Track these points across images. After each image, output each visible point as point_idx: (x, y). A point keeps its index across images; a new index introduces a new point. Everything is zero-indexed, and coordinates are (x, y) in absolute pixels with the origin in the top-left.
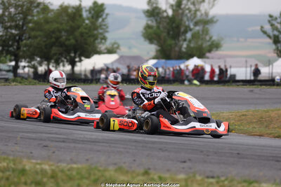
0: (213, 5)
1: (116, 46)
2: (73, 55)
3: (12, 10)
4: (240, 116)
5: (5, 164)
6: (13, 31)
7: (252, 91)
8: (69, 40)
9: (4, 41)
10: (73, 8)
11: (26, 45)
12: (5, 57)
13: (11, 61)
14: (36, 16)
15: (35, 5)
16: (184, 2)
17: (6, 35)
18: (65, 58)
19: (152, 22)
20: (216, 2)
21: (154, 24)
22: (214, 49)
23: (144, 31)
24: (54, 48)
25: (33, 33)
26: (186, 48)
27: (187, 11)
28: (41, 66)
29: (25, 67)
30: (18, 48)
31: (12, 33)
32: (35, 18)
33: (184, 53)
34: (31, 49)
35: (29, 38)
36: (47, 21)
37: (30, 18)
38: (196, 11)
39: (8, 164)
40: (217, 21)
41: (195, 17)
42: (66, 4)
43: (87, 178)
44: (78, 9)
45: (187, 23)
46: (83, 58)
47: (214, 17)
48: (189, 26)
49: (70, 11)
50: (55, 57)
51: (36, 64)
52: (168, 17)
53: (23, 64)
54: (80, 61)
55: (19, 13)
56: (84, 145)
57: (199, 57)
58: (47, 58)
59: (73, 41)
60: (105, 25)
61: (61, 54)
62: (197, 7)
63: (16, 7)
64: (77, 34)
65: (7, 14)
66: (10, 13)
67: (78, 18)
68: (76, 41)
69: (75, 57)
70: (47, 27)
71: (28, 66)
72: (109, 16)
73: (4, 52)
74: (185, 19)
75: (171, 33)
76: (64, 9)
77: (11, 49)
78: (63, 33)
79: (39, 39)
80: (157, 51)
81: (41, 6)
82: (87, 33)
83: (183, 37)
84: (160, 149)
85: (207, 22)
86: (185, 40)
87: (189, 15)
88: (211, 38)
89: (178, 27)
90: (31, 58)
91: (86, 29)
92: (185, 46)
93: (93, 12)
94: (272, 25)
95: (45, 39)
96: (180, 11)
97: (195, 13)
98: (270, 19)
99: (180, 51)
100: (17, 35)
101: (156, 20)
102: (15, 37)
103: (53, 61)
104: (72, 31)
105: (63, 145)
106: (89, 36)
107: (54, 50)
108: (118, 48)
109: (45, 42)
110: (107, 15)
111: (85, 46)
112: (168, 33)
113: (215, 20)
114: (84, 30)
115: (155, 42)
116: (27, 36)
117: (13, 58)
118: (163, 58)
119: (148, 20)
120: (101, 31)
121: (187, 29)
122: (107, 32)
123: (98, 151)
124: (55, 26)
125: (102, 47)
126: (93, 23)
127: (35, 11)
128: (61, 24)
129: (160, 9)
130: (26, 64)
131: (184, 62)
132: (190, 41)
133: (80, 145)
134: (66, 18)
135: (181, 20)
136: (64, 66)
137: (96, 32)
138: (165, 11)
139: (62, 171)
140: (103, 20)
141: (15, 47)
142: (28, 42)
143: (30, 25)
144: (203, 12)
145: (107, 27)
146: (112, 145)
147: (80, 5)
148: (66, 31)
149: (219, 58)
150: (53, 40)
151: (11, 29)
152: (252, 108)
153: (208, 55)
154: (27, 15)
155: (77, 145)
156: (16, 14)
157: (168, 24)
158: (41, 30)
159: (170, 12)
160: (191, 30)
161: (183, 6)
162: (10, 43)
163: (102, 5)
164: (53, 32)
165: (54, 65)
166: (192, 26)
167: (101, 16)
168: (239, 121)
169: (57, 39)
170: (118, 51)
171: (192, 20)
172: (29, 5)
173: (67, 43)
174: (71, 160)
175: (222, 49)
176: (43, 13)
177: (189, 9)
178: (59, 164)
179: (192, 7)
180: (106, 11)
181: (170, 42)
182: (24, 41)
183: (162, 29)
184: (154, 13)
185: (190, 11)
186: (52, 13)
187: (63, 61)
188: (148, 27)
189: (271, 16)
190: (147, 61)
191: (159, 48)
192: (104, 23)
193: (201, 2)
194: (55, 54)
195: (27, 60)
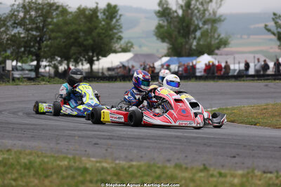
0: (220, 5)
1: (129, 45)
2: (91, 54)
3: (33, 13)
4: (262, 110)
5: (66, 163)
6: (34, 33)
7: (267, 85)
8: (87, 40)
9: (26, 42)
10: (91, 10)
11: (47, 46)
12: (27, 57)
13: (32, 61)
14: (56, 19)
15: (54, 8)
16: (193, 2)
17: (28, 37)
18: (84, 57)
19: (164, 22)
20: (223, 2)
21: (166, 24)
22: (223, 46)
23: (156, 31)
24: (73, 48)
25: (53, 35)
26: (196, 46)
27: (196, 11)
28: (61, 65)
29: (46, 66)
30: (40, 49)
31: (33, 35)
32: (55, 20)
33: (194, 50)
34: (52, 50)
35: (50, 39)
36: (66, 23)
37: (49, 20)
38: (205, 10)
39: (69, 163)
40: (225, 19)
41: (204, 16)
42: (83, 6)
43: (148, 175)
44: (95, 11)
45: (196, 22)
46: (100, 57)
47: (221, 16)
48: (198, 25)
49: (87, 13)
50: (74, 57)
51: (57, 64)
52: (178, 16)
53: (44, 63)
54: (98, 60)
55: (39, 16)
56: (132, 142)
57: (209, 54)
58: (66, 58)
59: (90, 41)
60: (119, 26)
61: (80, 54)
62: (205, 7)
63: (37, 10)
64: (94, 34)
65: (28, 16)
66: (31, 16)
67: (95, 19)
68: (94, 41)
69: (93, 56)
70: (66, 28)
71: (49, 66)
72: (122, 17)
73: (26, 53)
74: (194, 18)
75: (182, 31)
76: (81, 11)
77: (32, 49)
78: (81, 34)
79: (59, 40)
80: (169, 49)
81: (60, 9)
82: (104, 34)
83: (193, 36)
84: (205, 144)
85: (215, 21)
86: (195, 38)
87: (198, 15)
88: (219, 36)
89: (188, 26)
90: (52, 58)
91: (102, 29)
92: (195, 43)
93: (107, 13)
94: (276, 23)
95: (64, 40)
96: (190, 11)
97: (204, 13)
98: (274, 17)
99: (190, 49)
100: (38, 36)
101: (167, 20)
102: (36, 38)
103: (72, 60)
104: (90, 31)
105: (111, 142)
106: (106, 36)
107: (73, 50)
108: (132, 46)
109: (64, 42)
110: (121, 16)
111: (103, 46)
112: (179, 32)
113: (222, 18)
114: (101, 31)
115: (167, 40)
116: (48, 37)
117: (34, 58)
118: (174, 56)
119: (159, 20)
120: (115, 31)
121: (197, 28)
122: (121, 32)
123: (148, 148)
124: (74, 27)
125: (117, 46)
126: (108, 24)
127: (54, 13)
128: (80, 25)
129: (170, 9)
130: (47, 64)
131: (195, 59)
132: (199, 39)
133: (128, 142)
134: (84, 20)
135: (191, 19)
136: (82, 64)
137: (111, 32)
138: (176, 12)
139: (123, 169)
140: (117, 21)
141: (36, 48)
142: (49, 43)
143: (50, 27)
144: (211, 11)
145: (121, 28)
146: (158, 141)
147: (97, 7)
148: (84, 32)
149: (227, 55)
150: (72, 40)
151: (32, 31)
152: (271, 102)
153: (217, 51)
154: (47, 18)
155: (125, 142)
156: (36, 17)
157: (178, 23)
158: (61, 32)
159: (180, 12)
160: (200, 28)
161: (192, 7)
162: (32, 44)
163: (115, 6)
164: (72, 33)
165: (74, 64)
166: (201, 25)
167: (115, 17)
168: (261, 114)
169: (76, 39)
170: (132, 49)
171: (201, 20)
172: (48, 8)
173: (85, 43)
174: (126, 157)
175: (230, 45)
176: (62, 16)
177: (197, 9)
178: (117, 162)
179: (200, 7)
180: (120, 13)
181: (181, 40)
182: (45, 42)
183: (173, 28)
184: (164, 13)
185: (199, 12)
186: (71, 15)
187: (81, 60)
188: (160, 27)
189: (275, 14)
190: (160, 58)
191: (170, 46)
192: (118, 24)
193: (209, 2)
194: (74, 54)
195: (48, 59)
